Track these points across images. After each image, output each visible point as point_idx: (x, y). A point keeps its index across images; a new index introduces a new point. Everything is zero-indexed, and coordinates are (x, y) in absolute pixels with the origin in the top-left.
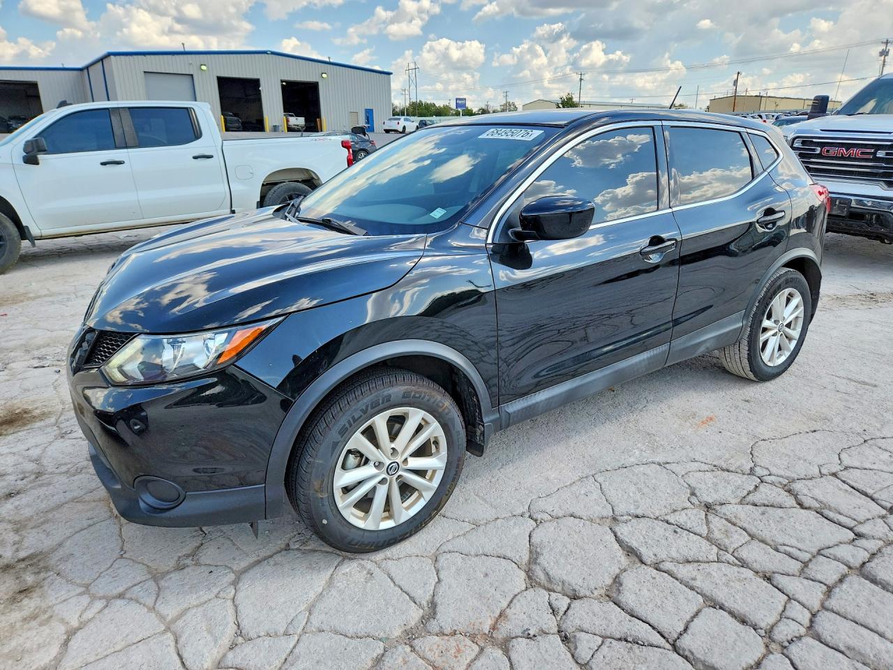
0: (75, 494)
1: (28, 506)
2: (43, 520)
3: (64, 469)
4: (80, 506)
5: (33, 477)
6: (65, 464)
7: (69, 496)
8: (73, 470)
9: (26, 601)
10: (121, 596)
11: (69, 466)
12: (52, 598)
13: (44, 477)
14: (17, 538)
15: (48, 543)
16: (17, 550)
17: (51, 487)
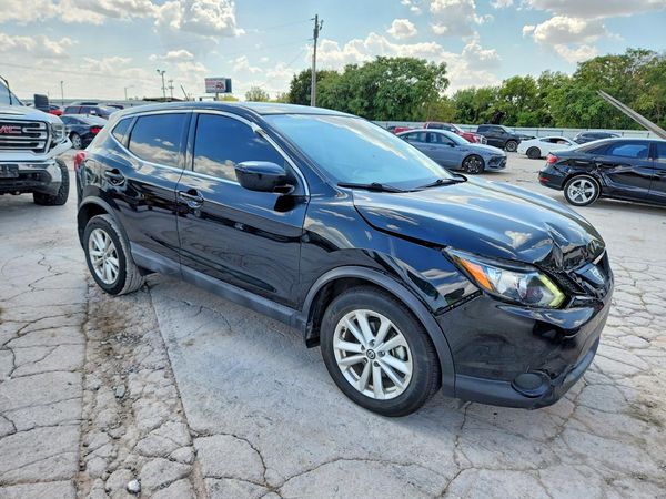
0: (591, 437)
1: (630, 455)
2: (622, 436)
3: (585, 468)
4: (593, 425)
5: (615, 482)
6: (580, 472)
7: (596, 439)
8: (579, 461)
9: (649, 400)
10: (601, 372)
11: (578, 467)
12: (635, 393)
13: (606, 474)
14: (645, 436)
15: (626, 418)
16: (648, 429)
17: (605, 458)
